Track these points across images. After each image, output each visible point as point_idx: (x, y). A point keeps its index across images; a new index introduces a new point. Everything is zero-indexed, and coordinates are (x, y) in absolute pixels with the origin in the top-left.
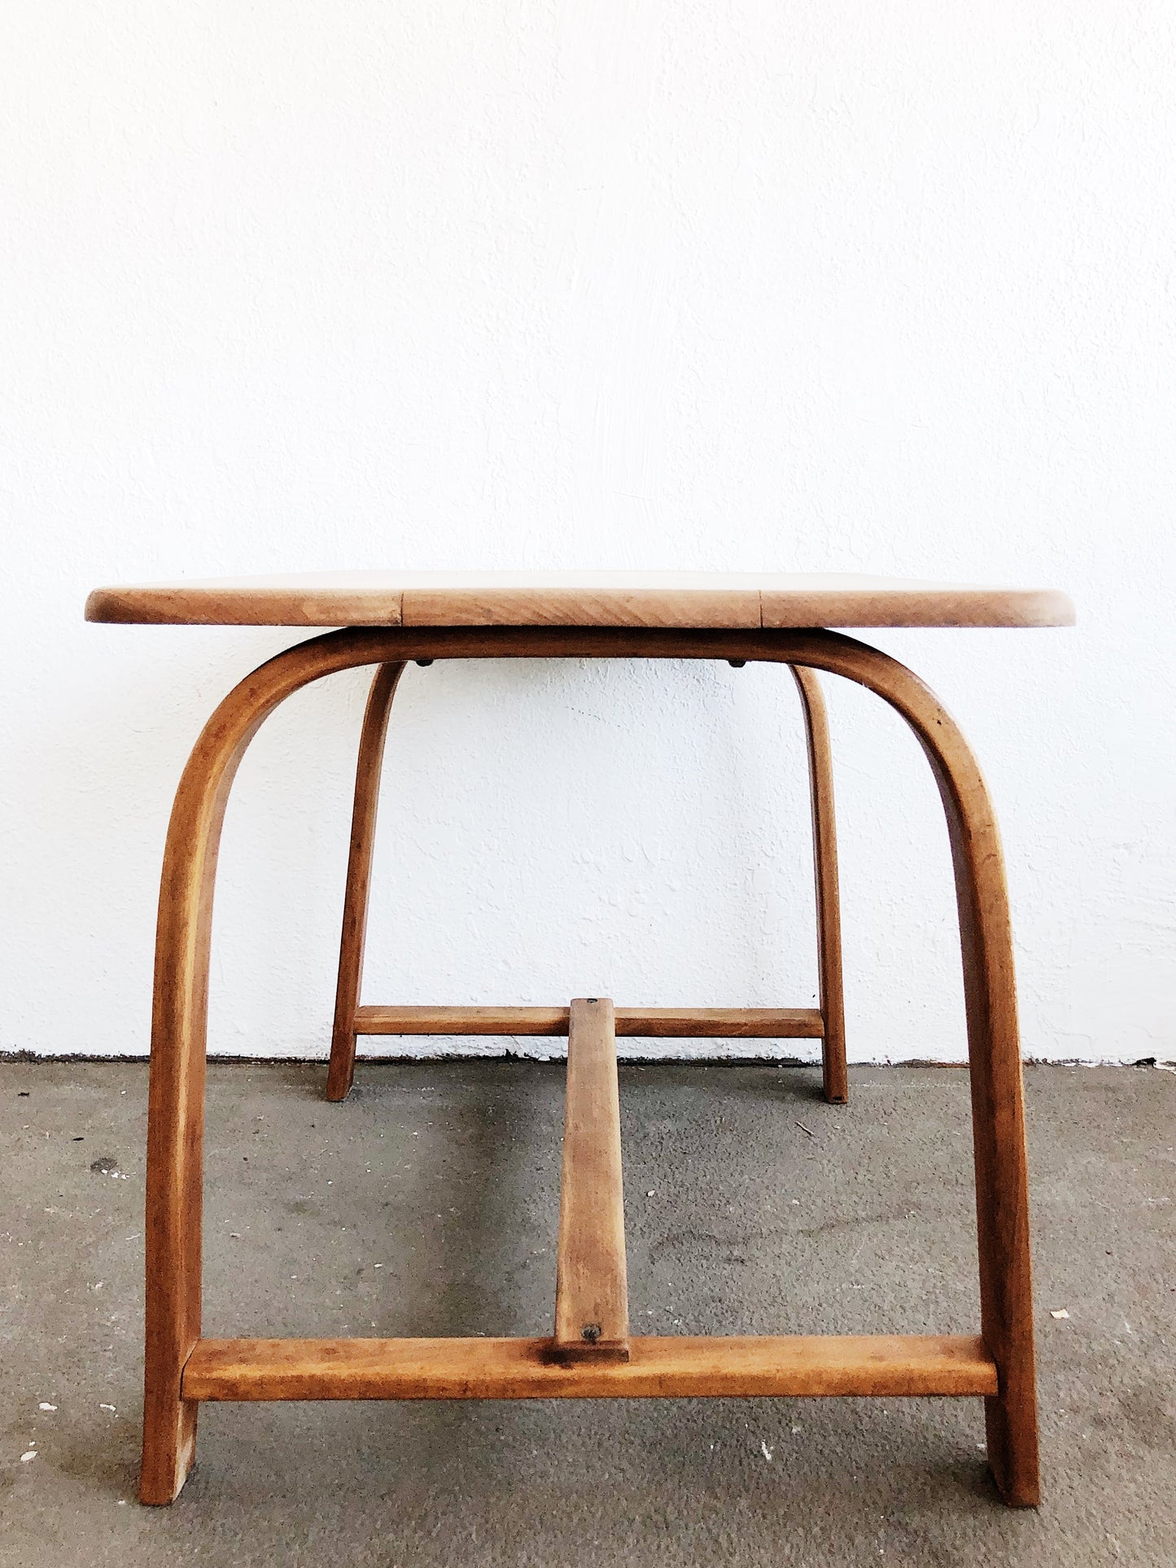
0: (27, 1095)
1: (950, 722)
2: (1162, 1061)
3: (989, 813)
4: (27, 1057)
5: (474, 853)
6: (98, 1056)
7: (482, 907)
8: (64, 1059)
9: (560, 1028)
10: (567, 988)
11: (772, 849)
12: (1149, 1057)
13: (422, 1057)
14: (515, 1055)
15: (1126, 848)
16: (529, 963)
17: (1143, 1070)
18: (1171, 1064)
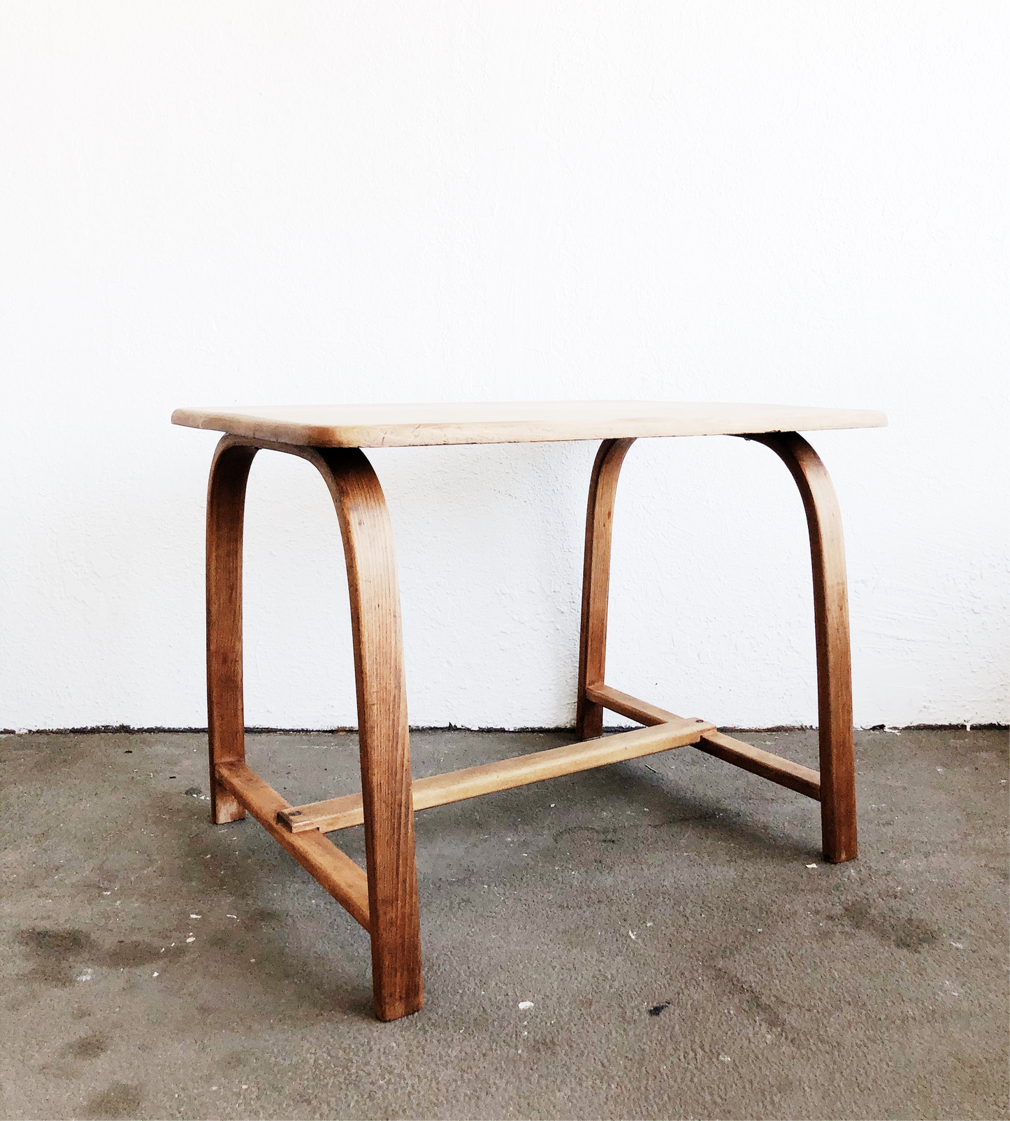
0: (131, 752)
2: (889, 727)
4: (124, 729)
8: (150, 731)
12: (880, 724)
14: (455, 726)
16: (465, 663)
17: (877, 733)
18: (895, 728)
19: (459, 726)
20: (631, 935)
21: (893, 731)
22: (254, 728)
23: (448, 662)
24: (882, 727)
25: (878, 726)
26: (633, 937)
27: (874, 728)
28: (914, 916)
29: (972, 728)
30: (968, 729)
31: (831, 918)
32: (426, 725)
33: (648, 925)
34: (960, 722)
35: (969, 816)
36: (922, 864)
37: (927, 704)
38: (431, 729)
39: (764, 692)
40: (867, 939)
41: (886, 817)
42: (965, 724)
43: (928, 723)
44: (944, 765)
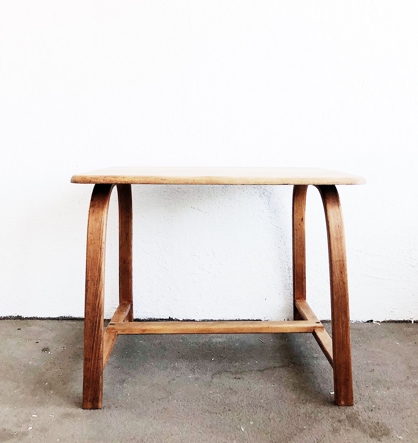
0: (20, 329)
2: (375, 321)
4: (19, 318)
5: (161, 252)
6: (42, 318)
7: (163, 270)
8: (31, 319)
10: (189, 296)
11: (252, 251)
12: (371, 320)
13: (143, 319)
14: (172, 318)
15: (360, 252)
16: (177, 288)
17: (369, 324)
18: (378, 322)
19: (174, 319)
20: (242, 429)
21: (377, 323)
22: (79, 318)
23: (169, 288)
24: (372, 321)
25: (370, 320)
26: (243, 430)
27: (368, 322)
28: (380, 421)
29: (414, 322)
30: (413, 323)
31: (340, 421)
32: (159, 318)
33: (251, 423)
34: (409, 319)
35: (410, 367)
36: (385, 393)
37: (392, 310)
38: (160, 319)
39: (316, 303)
40: (357, 433)
41: (371, 367)
42: (411, 320)
43: (393, 319)
44: (400, 341)
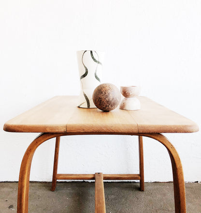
1: (174, 148)
3: (181, 165)
8: (4, 182)
9: (93, 178)
12: (197, 181)
21: (200, 183)
